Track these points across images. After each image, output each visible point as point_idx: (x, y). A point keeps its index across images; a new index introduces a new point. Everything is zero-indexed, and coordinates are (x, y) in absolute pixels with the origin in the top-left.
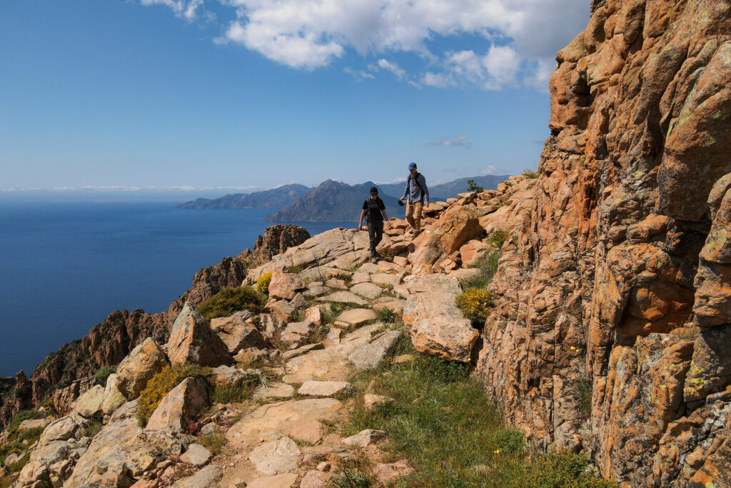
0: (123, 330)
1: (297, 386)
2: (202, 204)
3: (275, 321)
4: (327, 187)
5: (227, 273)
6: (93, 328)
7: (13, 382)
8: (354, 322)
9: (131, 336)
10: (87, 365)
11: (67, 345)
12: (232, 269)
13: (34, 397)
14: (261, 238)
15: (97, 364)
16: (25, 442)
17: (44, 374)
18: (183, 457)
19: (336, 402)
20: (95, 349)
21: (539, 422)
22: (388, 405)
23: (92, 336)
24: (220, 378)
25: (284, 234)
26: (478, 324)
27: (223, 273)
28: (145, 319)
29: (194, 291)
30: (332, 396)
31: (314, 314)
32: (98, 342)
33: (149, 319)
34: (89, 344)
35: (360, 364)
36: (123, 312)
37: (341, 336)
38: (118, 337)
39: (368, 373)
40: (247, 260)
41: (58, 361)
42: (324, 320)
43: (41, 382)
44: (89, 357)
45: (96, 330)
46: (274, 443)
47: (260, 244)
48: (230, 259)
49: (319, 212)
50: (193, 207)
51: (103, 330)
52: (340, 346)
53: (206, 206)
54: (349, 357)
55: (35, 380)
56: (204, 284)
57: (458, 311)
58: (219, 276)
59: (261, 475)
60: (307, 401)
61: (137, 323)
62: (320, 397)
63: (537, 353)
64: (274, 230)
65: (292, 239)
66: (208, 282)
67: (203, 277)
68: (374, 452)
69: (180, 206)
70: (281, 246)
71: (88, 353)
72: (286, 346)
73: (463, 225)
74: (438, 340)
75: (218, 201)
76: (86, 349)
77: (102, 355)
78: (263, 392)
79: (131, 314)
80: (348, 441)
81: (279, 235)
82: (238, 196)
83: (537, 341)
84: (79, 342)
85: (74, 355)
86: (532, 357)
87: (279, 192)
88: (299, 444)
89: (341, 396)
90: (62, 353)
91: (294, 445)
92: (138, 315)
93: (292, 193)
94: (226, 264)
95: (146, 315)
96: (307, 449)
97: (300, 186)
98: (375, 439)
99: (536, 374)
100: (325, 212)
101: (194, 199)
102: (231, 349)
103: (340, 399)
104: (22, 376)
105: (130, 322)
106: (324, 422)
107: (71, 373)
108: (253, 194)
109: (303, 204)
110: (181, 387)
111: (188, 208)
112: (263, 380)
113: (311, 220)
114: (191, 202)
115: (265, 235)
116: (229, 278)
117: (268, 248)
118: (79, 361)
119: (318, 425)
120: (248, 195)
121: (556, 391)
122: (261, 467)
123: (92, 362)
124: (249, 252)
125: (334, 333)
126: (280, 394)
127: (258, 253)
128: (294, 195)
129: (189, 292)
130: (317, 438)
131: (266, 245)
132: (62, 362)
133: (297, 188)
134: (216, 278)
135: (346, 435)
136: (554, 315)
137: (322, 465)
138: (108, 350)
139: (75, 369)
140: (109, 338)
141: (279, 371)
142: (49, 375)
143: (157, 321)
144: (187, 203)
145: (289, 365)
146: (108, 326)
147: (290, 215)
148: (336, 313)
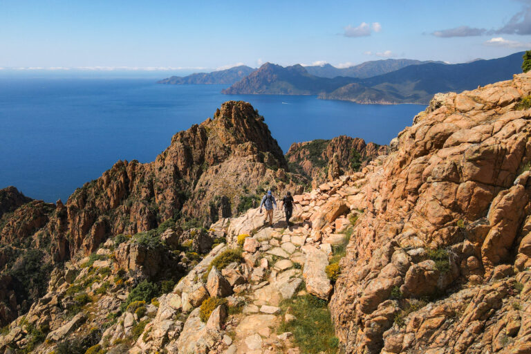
0: (125, 174)
1: (260, 307)
2: (175, 80)
3: (248, 268)
4: (266, 68)
5: (195, 136)
6: (105, 172)
7: (54, 207)
8: (283, 269)
9: (130, 178)
10: (102, 197)
11: (88, 183)
12: (198, 133)
13: (69, 217)
14: (219, 110)
15: (108, 197)
16: (100, 275)
17: (74, 202)
18: (223, 341)
19: (275, 317)
20: (107, 186)
21: (344, 338)
22: (294, 321)
23: (104, 178)
24: (230, 303)
25: (235, 108)
26: (333, 282)
27: (192, 136)
28: (139, 167)
29: (172, 149)
30: (273, 314)
31: (264, 264)
32: (109, 182)
33: (142, 167)
34: (103, 183)
35: (285, 296)
36: (124, 162)
37: (277, 275)
38: (122, 179)
39: (288, 301)
40: (209, 126)
41: (82, 194)
42: (269, 266)
43: (72, 208)
44: (103, 192)
45: (107, 174)
46: (253, 336)
47: (218, 114)
48: (197, 126)
49: (260, 87)
50: (169, 83)
51: (112, 174)
52: (276, 282)
53: (178, 82)
54: (280, 290)
55: (68, 206)
56: (179, 144)
57: (325, 274)
58: (189, 138)
59: (250, 350)
60: (264, 315)
61: (134, 169)
62: (269, 314)
63: (346, 312)
64: (228, 105)
65: (241, 112)
66: (182, 142)
67: (178, 138)
68: (288, 344)
69: (159, 82)
70: (233, 117)
71: (102, 189)
72: (253, 283)
73: (337, 209)
74: (316, 290)
75: (186, 79)
76: (101, 186)
77: (111, 191)
78: (247, 309)
79: (130, 163)
80: (279, 337)
81: (232, 109)
82: (201, 74)
83: (347, 308)
84: (96, 181)
85: (93, 191)
86: (344, 314)
87: (230, 71)
88: (262, 337)
89: (277, 314)
90: (85, 189)
91: (260, 338)
92: (134, 165)
93: (240, 72)
94: (194, 129)
95: (140, 164)
96: (265, 340)
97: (246, 67)
98: (288, 337)
99: (345, 320)
100: (265, 87)
101: (169, 77)
102: (232, 284)
103: (276, 315)
104: (60, 203)
105: (129, 168)
106: (270, 327)
107: (92, 202)
108: (212, 73)
109: (248, 81)
110: (218, 309)
111: (164, 83)
112: (246, 303)
113: (254, 93)
114: (167, 79)
115: (221, 108)
116: (196, 140)
117: (223, 118)
118: (97, 194)
119: (268, 329)
120: (208, 74)
121: (351, 328)
122: (249, 346)
123: (105, 195)
124: (210, 120)
125: (274, 273)
126: (253, 311)
127: (216, 122)
128: (242, 74)
129: (168, 149)
130: (268, 335)
131: (222, 116)
132: (86, 195)
133: (244, 68)
134: (187, 139)
135: (278, 334)
136: (354, 299)
137: (270, 348)
138: (115, 188)
139: (94, 200)
140: (116, 180)
141: (251, 297)
142: (78, 203)
143: (148, 169)
144: (164, 80)
145: (255, 293)
146: (114, 171)
147: (239, 89)
148: (275, 261)
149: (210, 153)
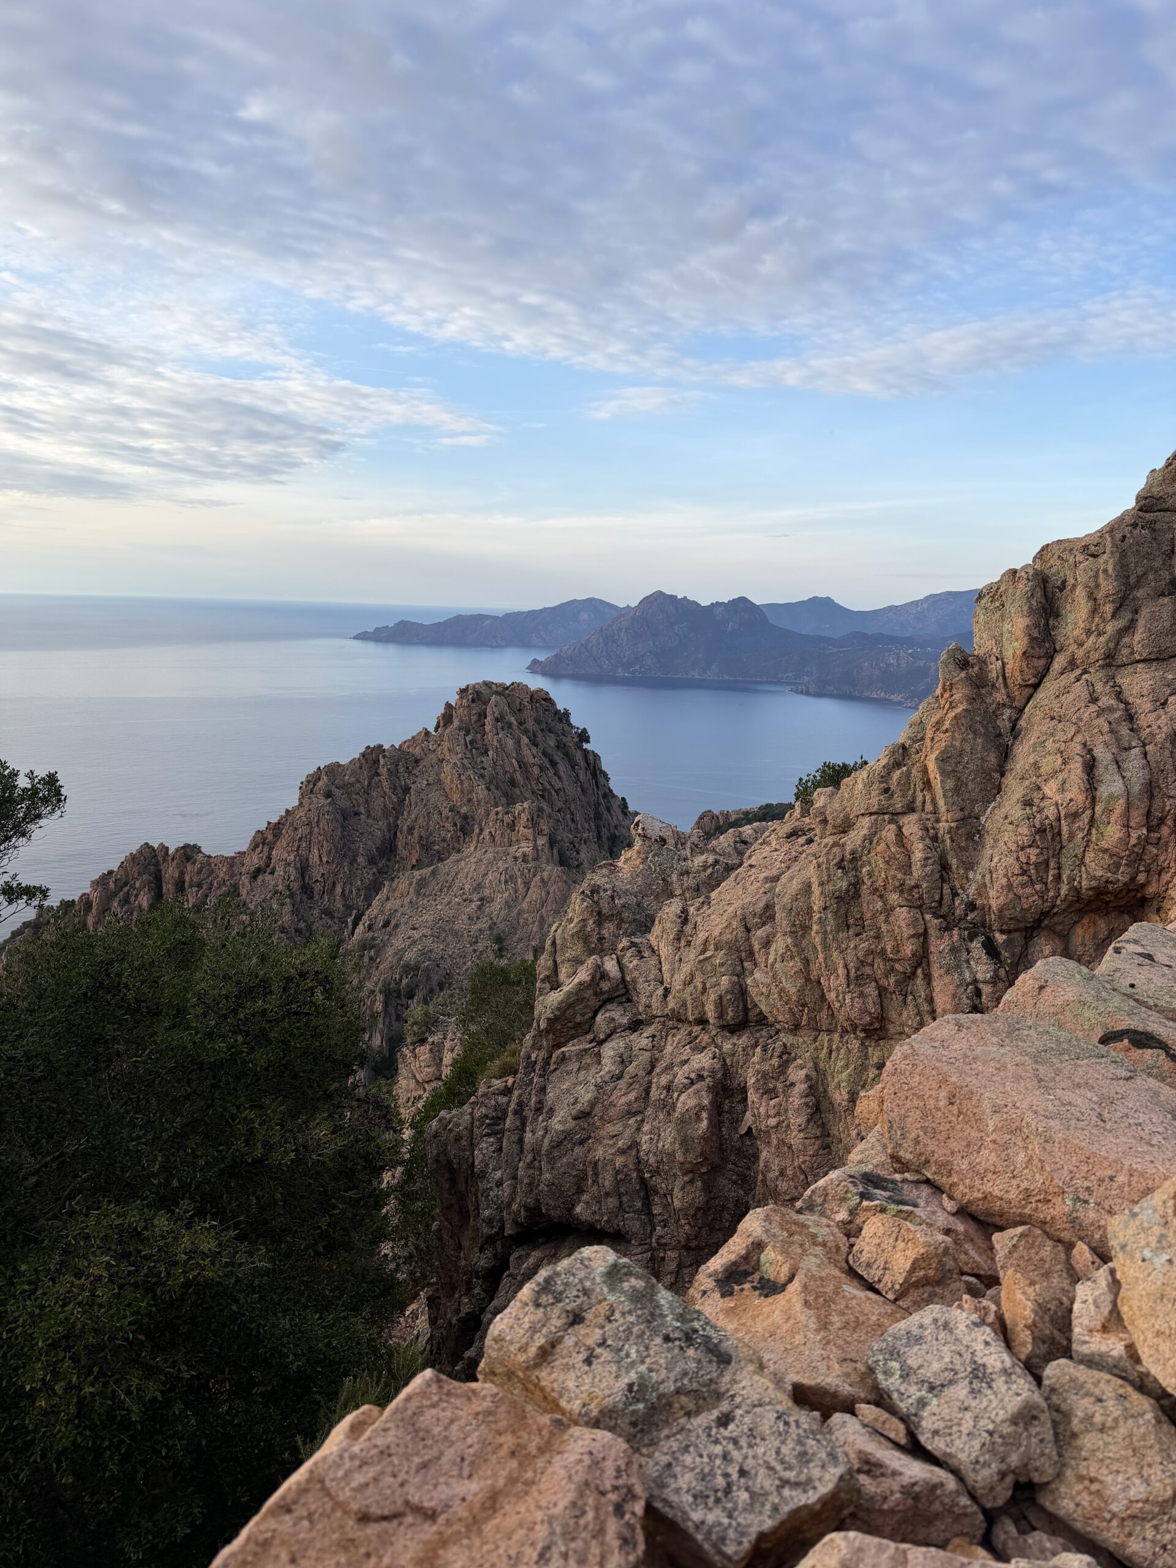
0: (156, 884)
4: (654, 606)
5: (371, 778)
12: (382, 770)
23: (94, 897)
25: (496, 702)
27: (363, 778)
32: (106, 907)
34: (87, 911)
36: (157, 848)
38: (144, 900)
45: (103, 883)
47: (448, 720)
48: (381, 748)
49: (636, 657)
51: (117, 883)
56: (319, 801)
58: (352, 783)
64: (475, 692)
65: (513, 712)
66: (329, 796)
67: (321, 785)
70: (488, 728)
81: (486, 703)
93: (585, 616)
94: (370, 759)
97: (601, 602)
100: (649, 656)
105: (169, 870)
108: (509, 615)
109: (604, 639)
116: (375, 790)
117: (461, 729)
128: (590, 622)
131: (456, 724)
133: (595, 606)
134: (345, 789)
140: (127, 902)
143: (222, 872)
146: (127, 875)
147: (579, 661)
149: (410, 830)
